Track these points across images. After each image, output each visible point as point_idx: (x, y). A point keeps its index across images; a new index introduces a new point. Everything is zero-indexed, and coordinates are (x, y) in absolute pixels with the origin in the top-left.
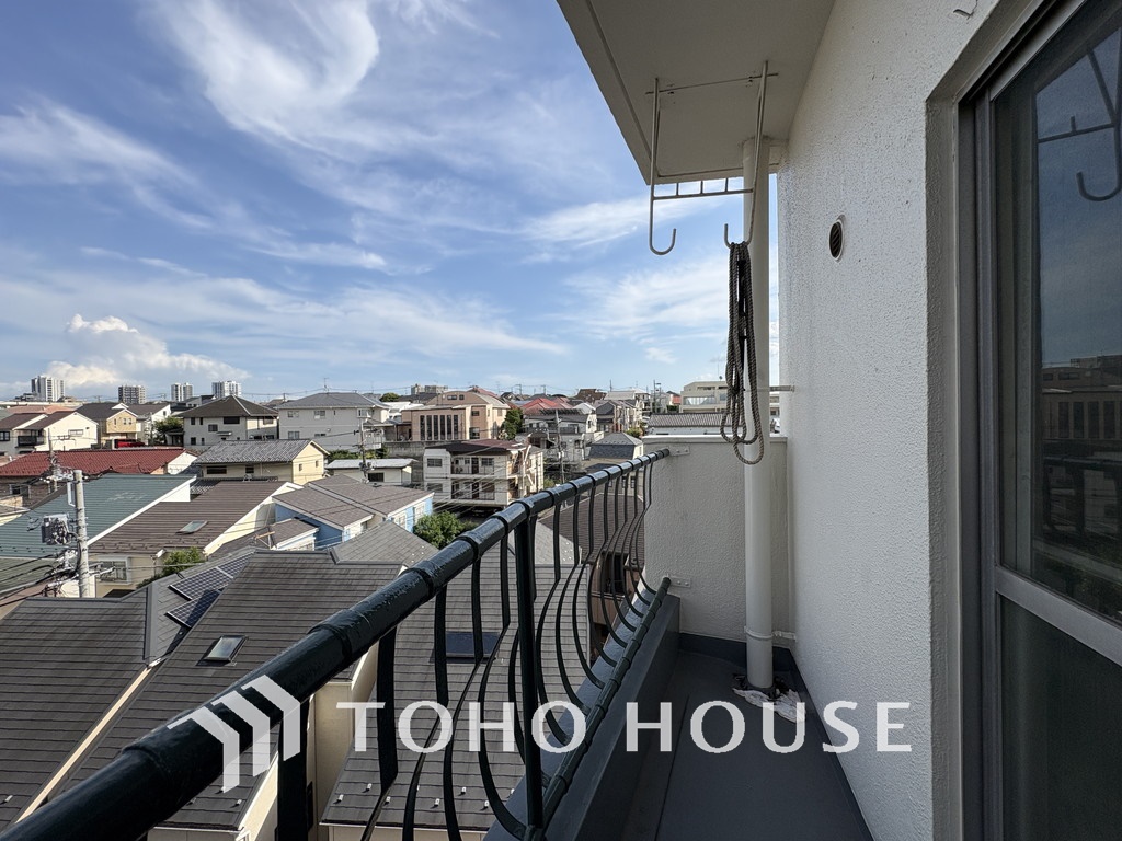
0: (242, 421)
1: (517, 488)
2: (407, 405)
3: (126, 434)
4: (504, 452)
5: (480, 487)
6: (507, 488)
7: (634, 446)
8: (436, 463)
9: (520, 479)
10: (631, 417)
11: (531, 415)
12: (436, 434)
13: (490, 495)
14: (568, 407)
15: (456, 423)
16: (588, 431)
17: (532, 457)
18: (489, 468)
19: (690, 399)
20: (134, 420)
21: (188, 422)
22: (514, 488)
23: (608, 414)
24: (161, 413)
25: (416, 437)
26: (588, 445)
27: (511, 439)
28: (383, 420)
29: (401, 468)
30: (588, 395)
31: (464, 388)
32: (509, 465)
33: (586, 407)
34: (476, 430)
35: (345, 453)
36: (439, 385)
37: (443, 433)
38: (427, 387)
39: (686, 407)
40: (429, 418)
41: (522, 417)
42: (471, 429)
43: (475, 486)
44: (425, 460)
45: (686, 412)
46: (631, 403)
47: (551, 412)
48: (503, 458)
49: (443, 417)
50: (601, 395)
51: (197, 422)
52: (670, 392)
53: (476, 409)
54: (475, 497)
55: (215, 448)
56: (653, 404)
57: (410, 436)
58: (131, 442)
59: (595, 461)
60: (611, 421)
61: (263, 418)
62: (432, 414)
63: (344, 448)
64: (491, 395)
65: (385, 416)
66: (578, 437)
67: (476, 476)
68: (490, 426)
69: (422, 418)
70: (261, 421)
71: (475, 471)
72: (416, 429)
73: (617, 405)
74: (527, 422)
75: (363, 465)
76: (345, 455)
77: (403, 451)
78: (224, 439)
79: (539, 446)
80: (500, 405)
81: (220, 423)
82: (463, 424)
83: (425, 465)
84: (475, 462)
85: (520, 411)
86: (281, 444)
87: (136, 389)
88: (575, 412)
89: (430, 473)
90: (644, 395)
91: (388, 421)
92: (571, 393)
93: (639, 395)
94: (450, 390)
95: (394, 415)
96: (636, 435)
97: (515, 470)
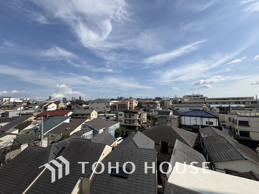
0: (82, 105)
1: (140, 122)
2: (115, 101)
3: (62, 107)
4: (137, 113)
5: (131, 121)
6: (137, 122)
7: (170, 112)
8: (121, 115)
9: (141, 119)
10: (169, 104)
11: (144, 104)
12: (122, 108)
13: (133, 123)
14: (153, 102)
15: (126, 106)
16: (158, 108)
17: (144, 114)
18: (133, 117)
19: (185, 100)
20: (63, 104)
21: (72, 105)
22: (139, 122)
23: (163, 103)
24: (68, 103)
25: (117, 109)
26: (158, 111)
27: (139, 109)
28: (110, 105)
29: (113, 116)
30: (158, 99)
31: (128, 97)
32: (138, 116)
33: (157, 102)
34: (131, 107)
35: (102, 112)
36: (123, 97)
37: (123, 108)
38: (120, 97)
39: (184, 102)
40: (120, 104)
41: (141, 104)
42: (129, 107)
43: (130, 121)
44: (119, 114)
45: (184, 103)
46: (169, 101)
47: (148, 103)
48: (136, 114)
49: (123, 104)
50: (161, 99)
51: (74, 105)
52: (179, 98)
53: (130, 102)
54: (130, 123)
55: (76, 111)
56: (175, 101)
57: (116, 108)
58: (62, 109)
59: (159, 116)
60: (164, 105)
61: (86, 104)
62: (121, 103)
63: (102, 111)
64: (134, 99)
65: (111, 104)
66: (155, 109)
67: (130, 119)
68: (134, 106)
69: (119, 104)
70: (86, 105)
71: (130, 117)
72: (117, 107)
73: (165, 101)
74: (143, 105)
75: (105, 115)
76: (102, 113)
77: (114, 112)
78: (79, 109)
79: (145, 111)
80: (136, 101)
81: (78, 105)
82: (128, 106)
83: (119, 116)
84: (130, 115)
85: (141, 103)
86: (89, 110)
87: (66, 98)
88: (155, 103)
89: (120, 117)
90: (172, 98)
91: (111, 105)
92: (154, 98)
93: (171, 98)
94: (125, 98)
95: (113, 103)
96: (170, 109)
97: (139, 117)
